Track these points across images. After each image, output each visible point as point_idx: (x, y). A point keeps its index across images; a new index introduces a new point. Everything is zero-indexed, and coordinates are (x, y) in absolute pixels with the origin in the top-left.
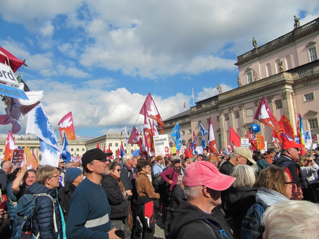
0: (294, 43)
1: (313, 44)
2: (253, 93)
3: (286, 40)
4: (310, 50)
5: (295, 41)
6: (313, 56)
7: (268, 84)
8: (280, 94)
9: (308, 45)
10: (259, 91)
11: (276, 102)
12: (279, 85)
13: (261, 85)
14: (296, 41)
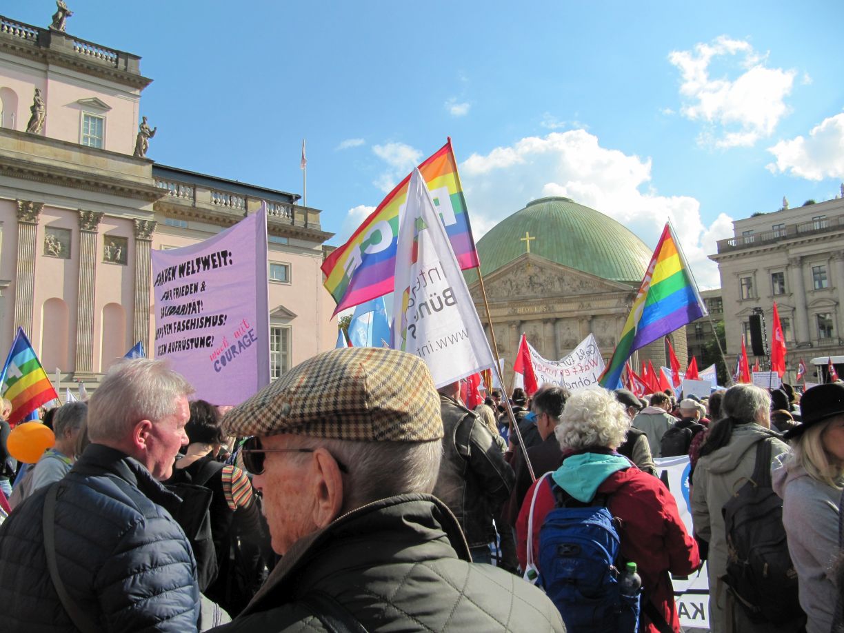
0: (42, 66)
1: (99, 109)
2: (32, 173)
3: (12, 39)
4: (87, 117)
5: (47, 63)
6: (92, 139)
7: (90, 171)
8: (133, 221)
9: (88, 102)
10: (60, 178)
11: (109, 238)
12: (138, 192)
13: (59, 158)
14: (52, 67)
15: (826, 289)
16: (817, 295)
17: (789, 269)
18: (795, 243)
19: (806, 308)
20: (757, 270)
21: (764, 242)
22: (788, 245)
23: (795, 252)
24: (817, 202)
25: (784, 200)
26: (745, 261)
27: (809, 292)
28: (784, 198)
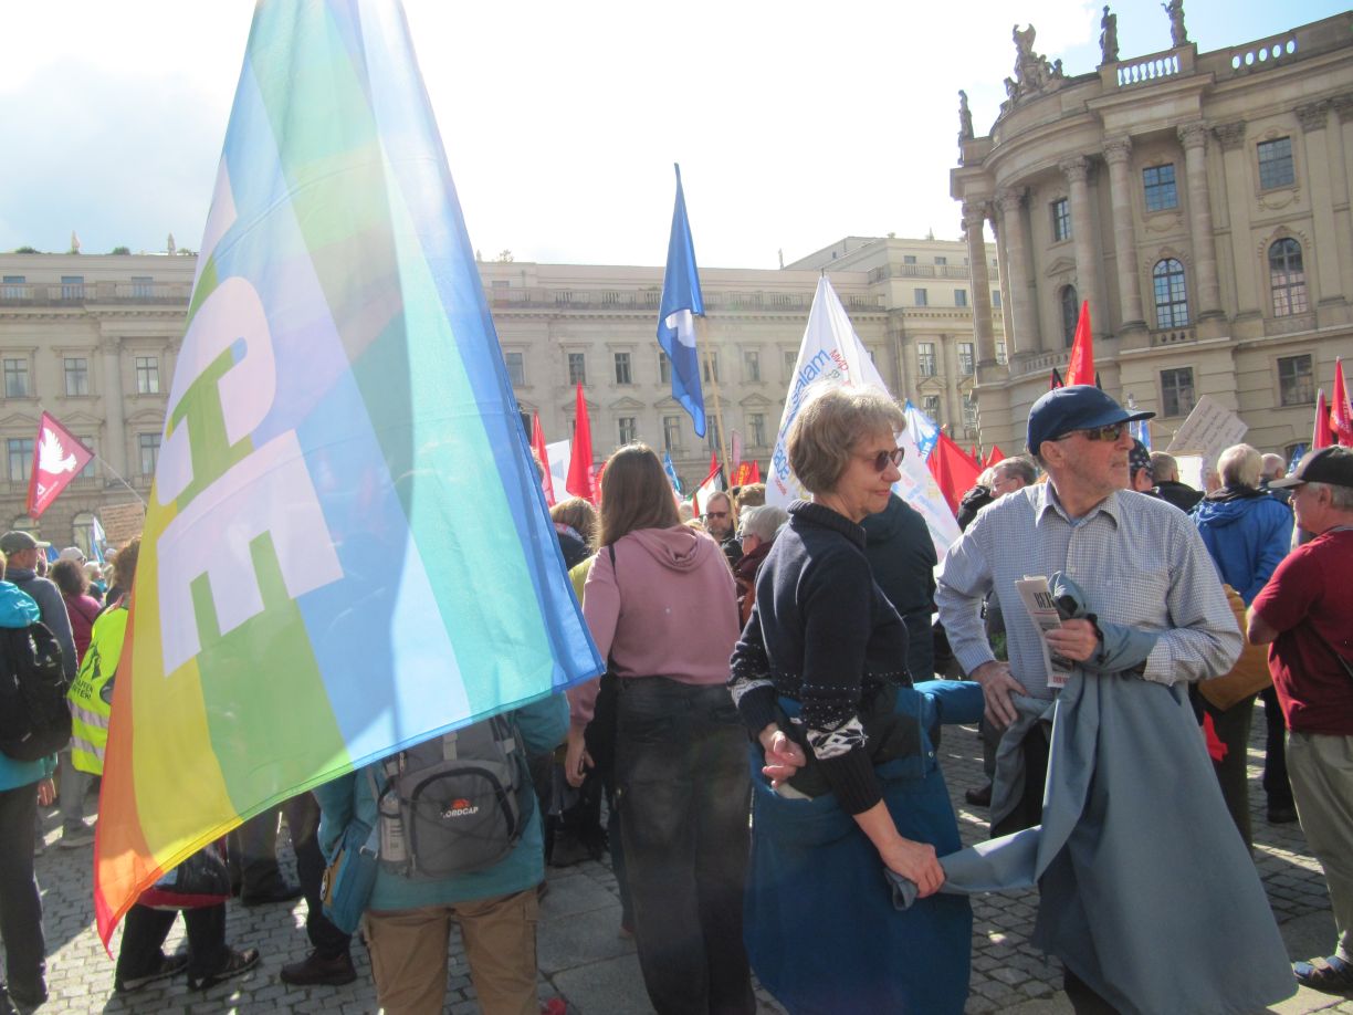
15: (156, 396)
16: (143, 404)
17: (97, 353)
18: (114, 313)
19: (125, 422)
20: (37, 348)
21: (52, 300)
22: (102, 313)
23: (111, 328)
24: (133, 251)
25: (74, 238)
26: (13, 328)
27: (129, 396)
28: (74, 233)
